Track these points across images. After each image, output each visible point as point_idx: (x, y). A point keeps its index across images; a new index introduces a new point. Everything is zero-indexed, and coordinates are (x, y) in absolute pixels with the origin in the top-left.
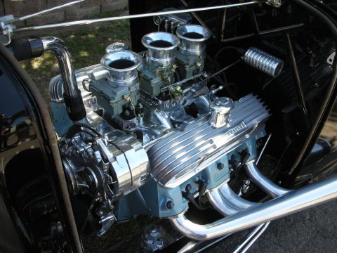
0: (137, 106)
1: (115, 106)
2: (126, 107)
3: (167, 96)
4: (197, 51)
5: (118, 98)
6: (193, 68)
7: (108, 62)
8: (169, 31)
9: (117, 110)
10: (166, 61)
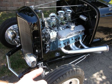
0: (56, 25)
1: (51, 24)
2: (53, 25)
3: (62, 24)
4: (69, 15)
5: (52, 23)
6: (68, 19)
7: (50, 16)
8: (63, 10)
9: (52, 25)
10: (62, 16)
